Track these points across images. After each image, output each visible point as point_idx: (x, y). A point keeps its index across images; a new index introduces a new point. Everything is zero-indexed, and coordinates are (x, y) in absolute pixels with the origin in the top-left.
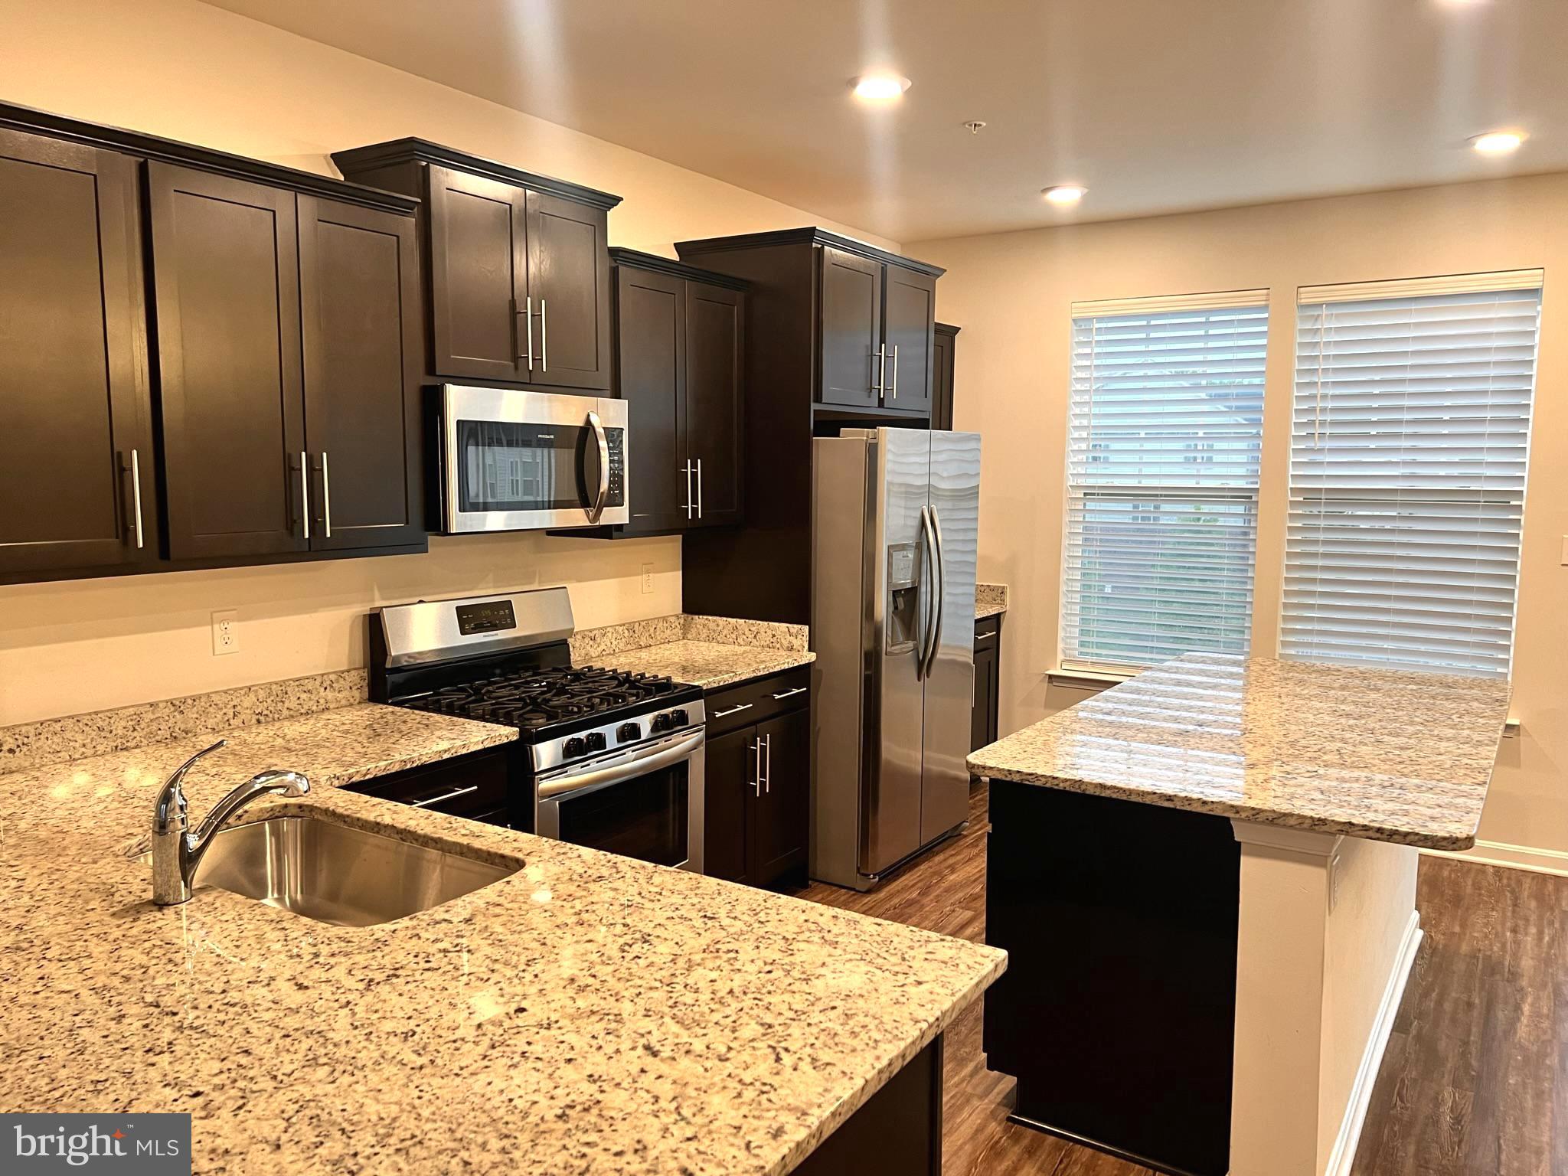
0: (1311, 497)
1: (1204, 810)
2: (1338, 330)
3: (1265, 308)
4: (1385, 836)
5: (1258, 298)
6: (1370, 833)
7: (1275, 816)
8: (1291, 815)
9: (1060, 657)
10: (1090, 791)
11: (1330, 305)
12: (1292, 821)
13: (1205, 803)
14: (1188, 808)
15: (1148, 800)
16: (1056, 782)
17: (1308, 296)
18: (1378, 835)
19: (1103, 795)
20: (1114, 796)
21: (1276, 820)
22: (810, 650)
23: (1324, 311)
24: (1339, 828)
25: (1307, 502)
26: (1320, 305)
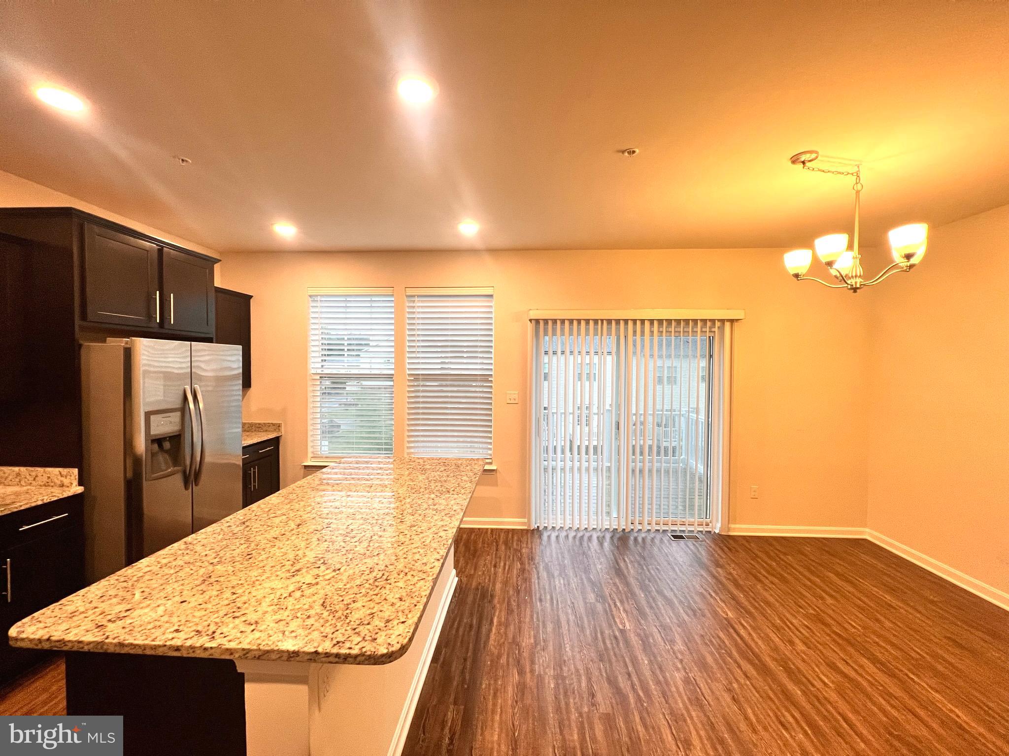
0: (416, 378)
1: (205, 655)
2: (422, 307)
3: (392, 295)
4: (341, 660)
5: (389, 291)
6: (331, 659)
7: (260, 653)
8: (272, 651)
9: (310, 455)
10: (111, 650)
11: (418, 296)
12: (273, 656)
13: (206, 649)
14: (192, 655)
15: (160, 652)
16: (81, 645)
17: (410, 292)
18: (337, 660)
19: (123, 652)
20: (132, 652)
21: (263, 656)
22: (80, 484)
23: (416, 299)
24: (308, 657)
25: (416, 380)
26: (414, 296)
